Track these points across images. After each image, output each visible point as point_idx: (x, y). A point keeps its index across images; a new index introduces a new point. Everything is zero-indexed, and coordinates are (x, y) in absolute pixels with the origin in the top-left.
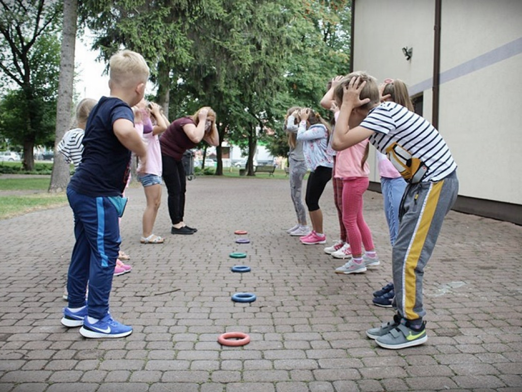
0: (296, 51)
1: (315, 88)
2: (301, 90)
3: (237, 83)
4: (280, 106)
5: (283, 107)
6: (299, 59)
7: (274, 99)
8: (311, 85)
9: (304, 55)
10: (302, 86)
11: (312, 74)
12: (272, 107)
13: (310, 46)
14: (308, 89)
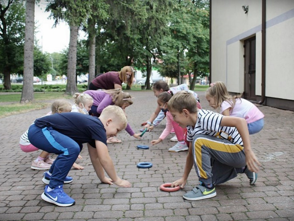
0: (175, 10)
1: (188, 33)
2: (179, 34)
3: (139, 31)
4: (166, 45)
5: (167, 45)
6: (177, 15)
7: (162, 41)
8: (185, 31)
9: (180, 12)
10: (179, 32)
11: (185, 24)
12: (161, 45)
13: (184, 6)
14: (184, 34)
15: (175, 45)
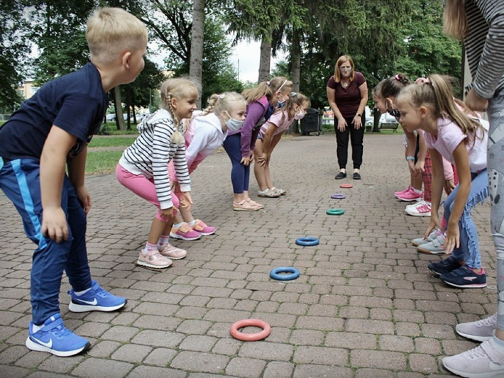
0: (415, 18)
1: (434, 52)
2: (421, 54)
3: (362, 49)
4: (401, 69)
5: (404, 70)
6: (419, 25)
7: (395, 62)
8: (431, 49)
9: (424, 21)
10: (423, 50)
11: (431, 39)
12: (394, 70)
13: (430, 12)
14: (429, 53)
15: (415, 69)
